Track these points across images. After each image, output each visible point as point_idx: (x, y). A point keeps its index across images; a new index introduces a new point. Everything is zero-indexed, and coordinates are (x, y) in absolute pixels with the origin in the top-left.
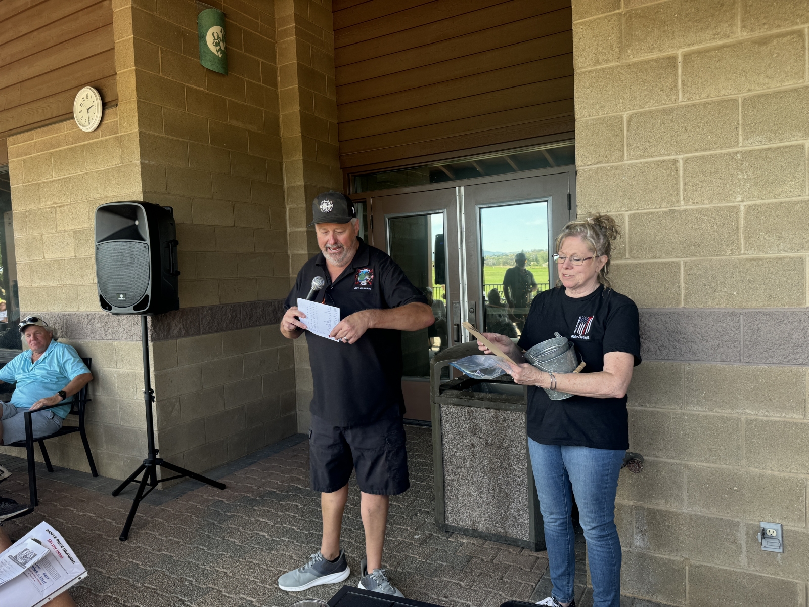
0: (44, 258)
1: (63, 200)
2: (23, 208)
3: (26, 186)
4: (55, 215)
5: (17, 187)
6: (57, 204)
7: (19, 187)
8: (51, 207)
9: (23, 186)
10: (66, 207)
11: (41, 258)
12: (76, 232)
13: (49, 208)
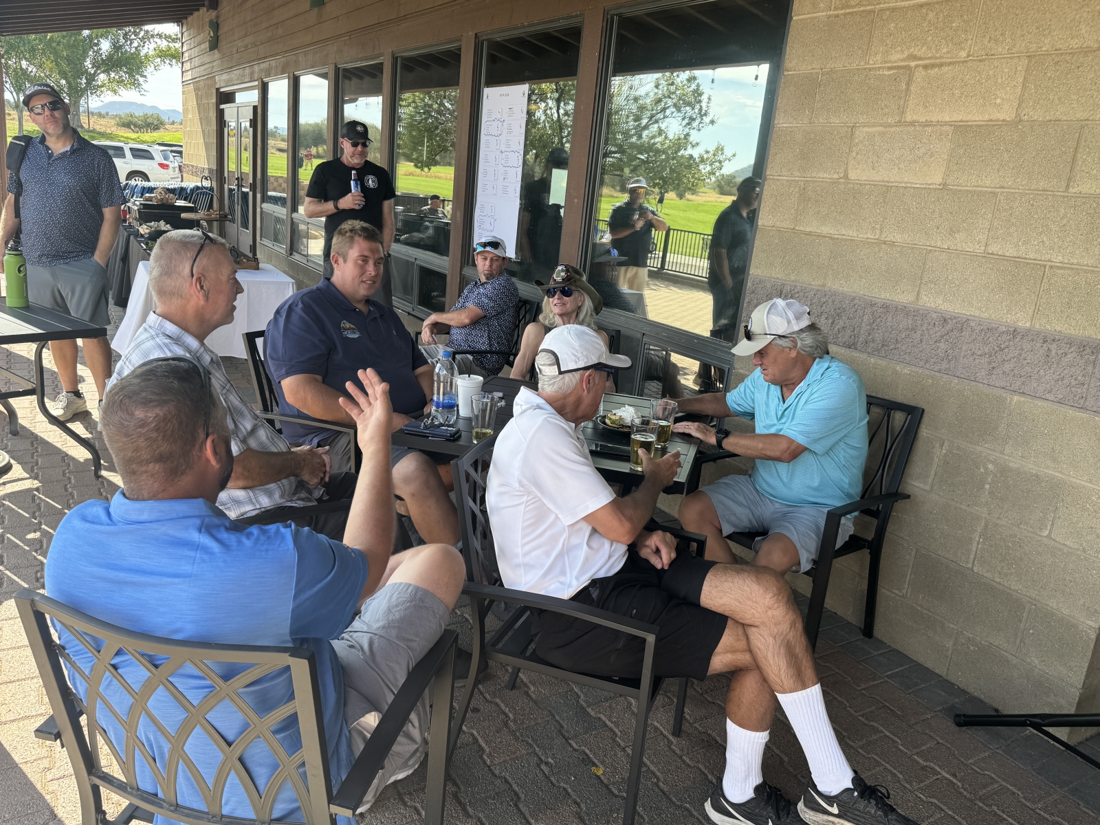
0: (846, 177)
1: (945, 50)
2: (814, 66)
3: (837, 16)
4: (908, 84)
5: (811, 18)
6: (920, 59)
7: (815, 18)
8: (898, 68)
9: (829, 17)
10: (945, 69)
11: (836, 176)
12: (961, 129)
13: (890, 68)
